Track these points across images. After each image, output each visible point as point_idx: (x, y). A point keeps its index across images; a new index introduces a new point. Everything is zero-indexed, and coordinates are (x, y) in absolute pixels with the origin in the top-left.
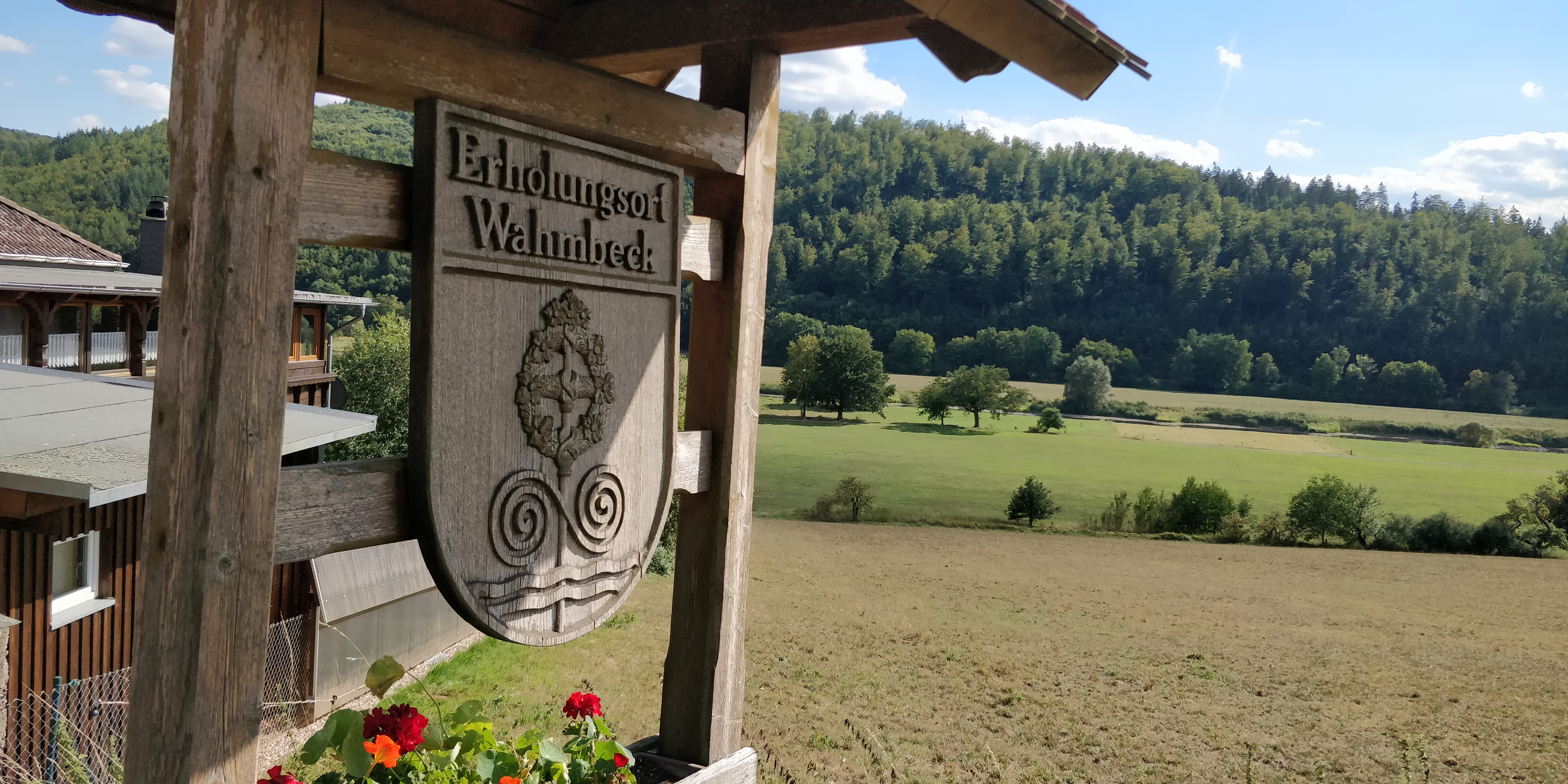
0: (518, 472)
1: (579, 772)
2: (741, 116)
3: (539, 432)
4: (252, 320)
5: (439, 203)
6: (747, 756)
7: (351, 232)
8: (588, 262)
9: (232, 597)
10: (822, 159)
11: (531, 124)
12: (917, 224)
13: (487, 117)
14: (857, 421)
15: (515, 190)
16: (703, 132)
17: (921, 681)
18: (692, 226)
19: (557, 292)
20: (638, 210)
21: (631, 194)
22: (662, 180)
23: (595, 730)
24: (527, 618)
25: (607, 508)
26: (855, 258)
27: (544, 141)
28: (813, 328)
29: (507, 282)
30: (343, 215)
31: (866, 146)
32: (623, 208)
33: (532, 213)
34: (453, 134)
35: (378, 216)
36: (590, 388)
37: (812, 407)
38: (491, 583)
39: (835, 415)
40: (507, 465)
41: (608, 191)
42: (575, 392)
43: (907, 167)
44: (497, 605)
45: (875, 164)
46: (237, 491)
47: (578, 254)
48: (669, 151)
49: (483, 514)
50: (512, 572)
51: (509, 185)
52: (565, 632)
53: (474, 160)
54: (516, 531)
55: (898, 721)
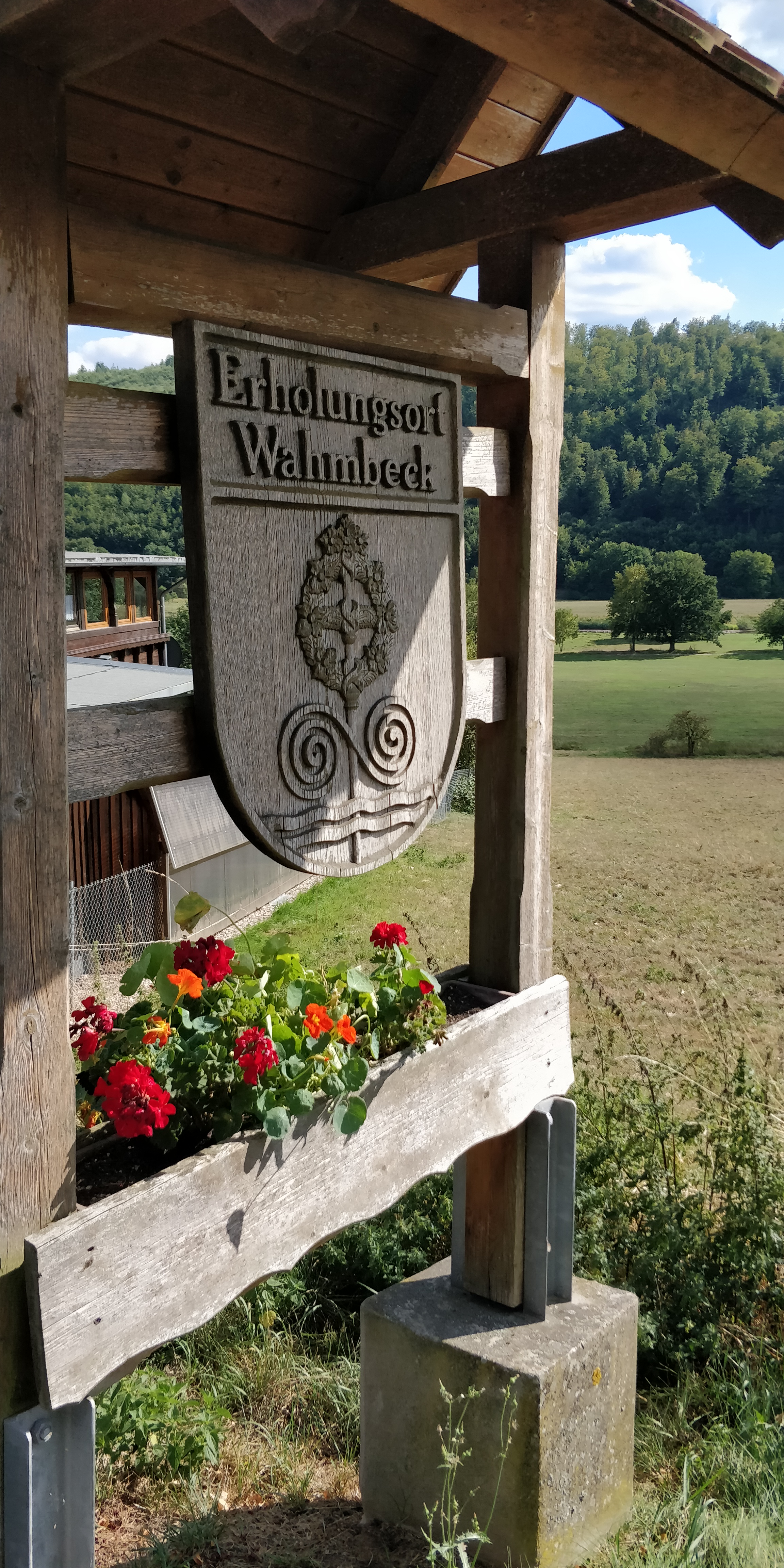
0: (304, 706)
1: (387, 999)
2: (523, 313)
3: (323, 665)
4: (25, 562)
5: (203, 429)
6: (559, 984)
7: (119, 467)
8: (362, 483)
9: (30, 835)
10: (645, 375)
11: (294, 339)
12: (750, 436)
13: (247, 335)
14: (691, 652)
15: (281, 412)
16: (481, 334)
17: (763, 913)
18: (473, 438)
19: (331, 518)
20: (413, 424)
21: (404, 408)
22: (438, 389)
23: (401, 959)
24: (324, 850)
25: (397, 740)
26: (684, 478)
27: (309, 356)
28: (641, 557)
29: (279, 511)
30: (108, 449)
31: (691, 356)
32: (397, 422)
33: (301, 435)
34: (213, 356)
35: (144, 449)
36: (372, 618)
37: (642, 640)
38: (285, 816)
39: (666, 647)
40: (293, 699)
41: (379, 405)
42: (357, 623)
43: (736, 375)
44: (293, 837)
45: (702, 375)
46: (26, 732)
47: (351, 476)
48: (444, 357)
49: (272, 749)
50: (305, 805)
51: (275, 406)
52: (363, 863)
53: (236, 382)
54: (307, 765)
55: (739, 954)
